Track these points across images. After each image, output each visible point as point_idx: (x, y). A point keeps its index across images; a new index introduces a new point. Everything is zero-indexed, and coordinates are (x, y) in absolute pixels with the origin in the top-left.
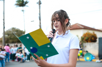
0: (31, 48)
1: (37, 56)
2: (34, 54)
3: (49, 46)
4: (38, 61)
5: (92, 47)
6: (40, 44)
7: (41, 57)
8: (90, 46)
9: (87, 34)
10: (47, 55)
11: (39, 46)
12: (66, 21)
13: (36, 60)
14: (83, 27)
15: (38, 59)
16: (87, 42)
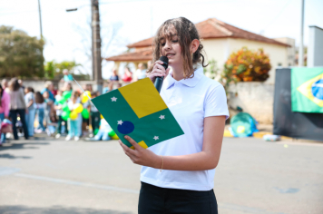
0: (120, 122)
1: (132, 140)
2: (126, 137)
3: (162, 117)
4: (135, 152)
5: (254, 95)
6: (140, 114)
7: (142, 144)
8: (250, 93)
9: (240, 53)
10: (156, 138)
11: (140, 117)
12: (194, 45)
13: (131, 150)
14: (230, 34)
15: (134, 149)
16: (242, 80)
